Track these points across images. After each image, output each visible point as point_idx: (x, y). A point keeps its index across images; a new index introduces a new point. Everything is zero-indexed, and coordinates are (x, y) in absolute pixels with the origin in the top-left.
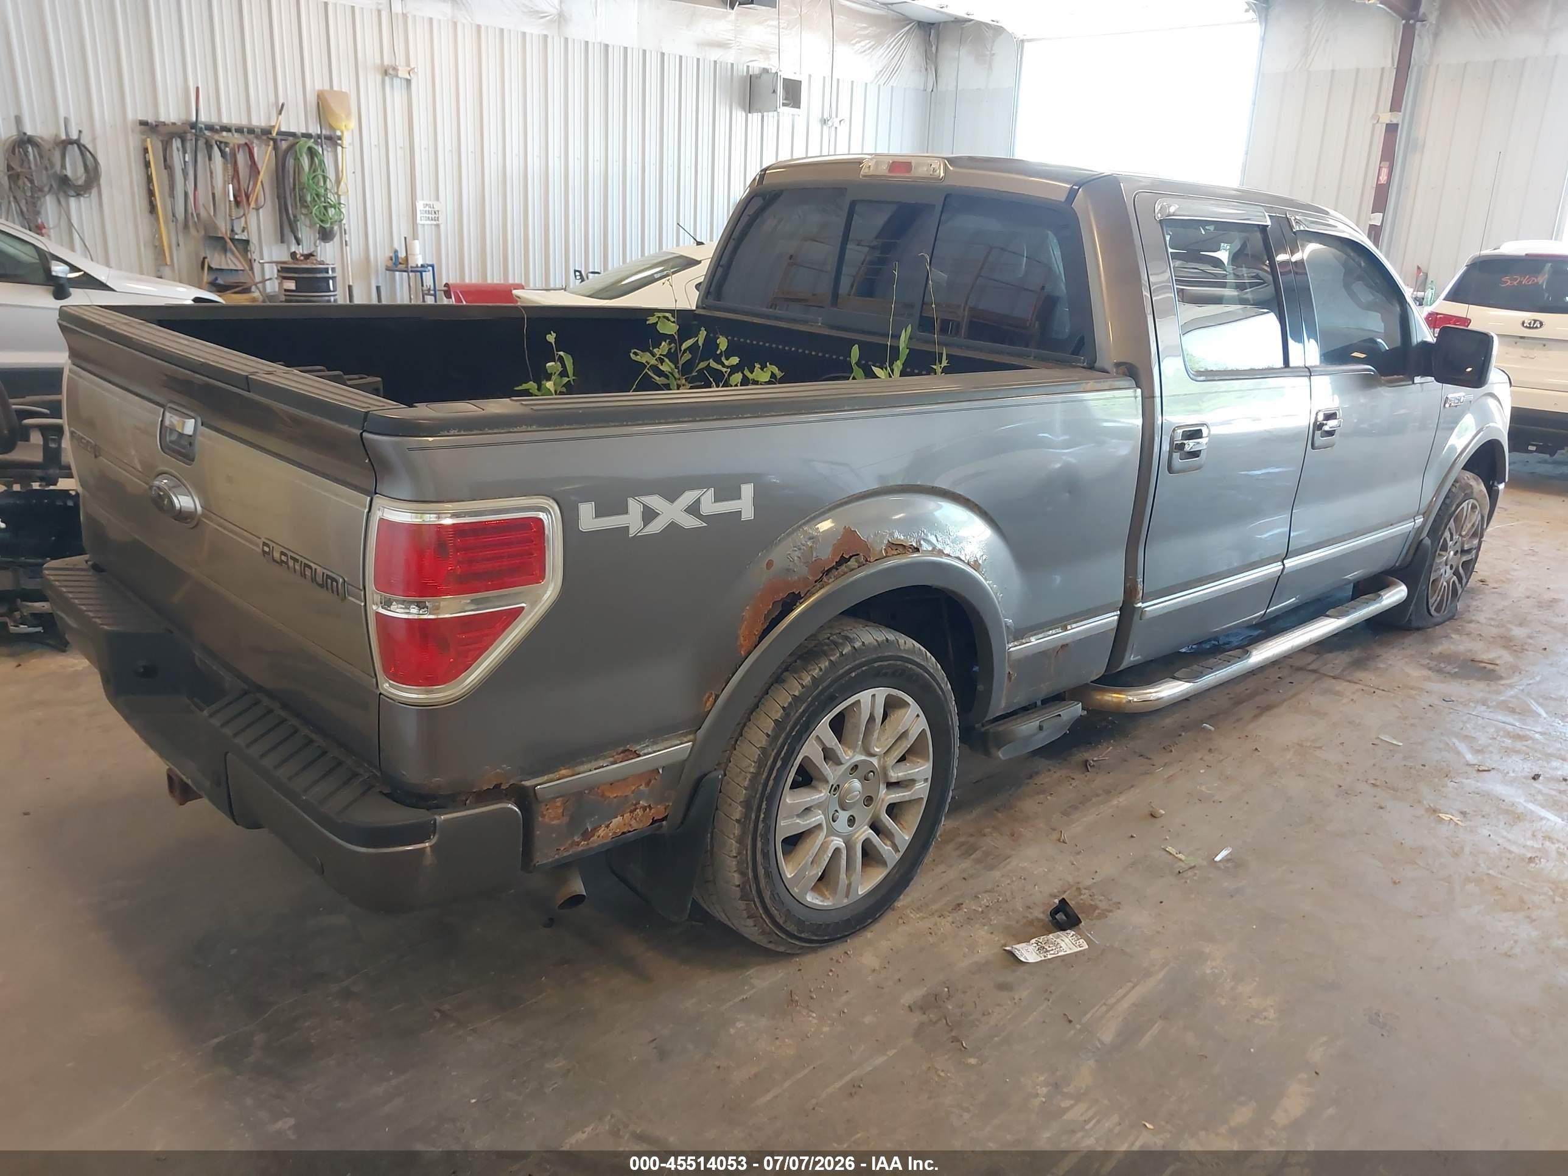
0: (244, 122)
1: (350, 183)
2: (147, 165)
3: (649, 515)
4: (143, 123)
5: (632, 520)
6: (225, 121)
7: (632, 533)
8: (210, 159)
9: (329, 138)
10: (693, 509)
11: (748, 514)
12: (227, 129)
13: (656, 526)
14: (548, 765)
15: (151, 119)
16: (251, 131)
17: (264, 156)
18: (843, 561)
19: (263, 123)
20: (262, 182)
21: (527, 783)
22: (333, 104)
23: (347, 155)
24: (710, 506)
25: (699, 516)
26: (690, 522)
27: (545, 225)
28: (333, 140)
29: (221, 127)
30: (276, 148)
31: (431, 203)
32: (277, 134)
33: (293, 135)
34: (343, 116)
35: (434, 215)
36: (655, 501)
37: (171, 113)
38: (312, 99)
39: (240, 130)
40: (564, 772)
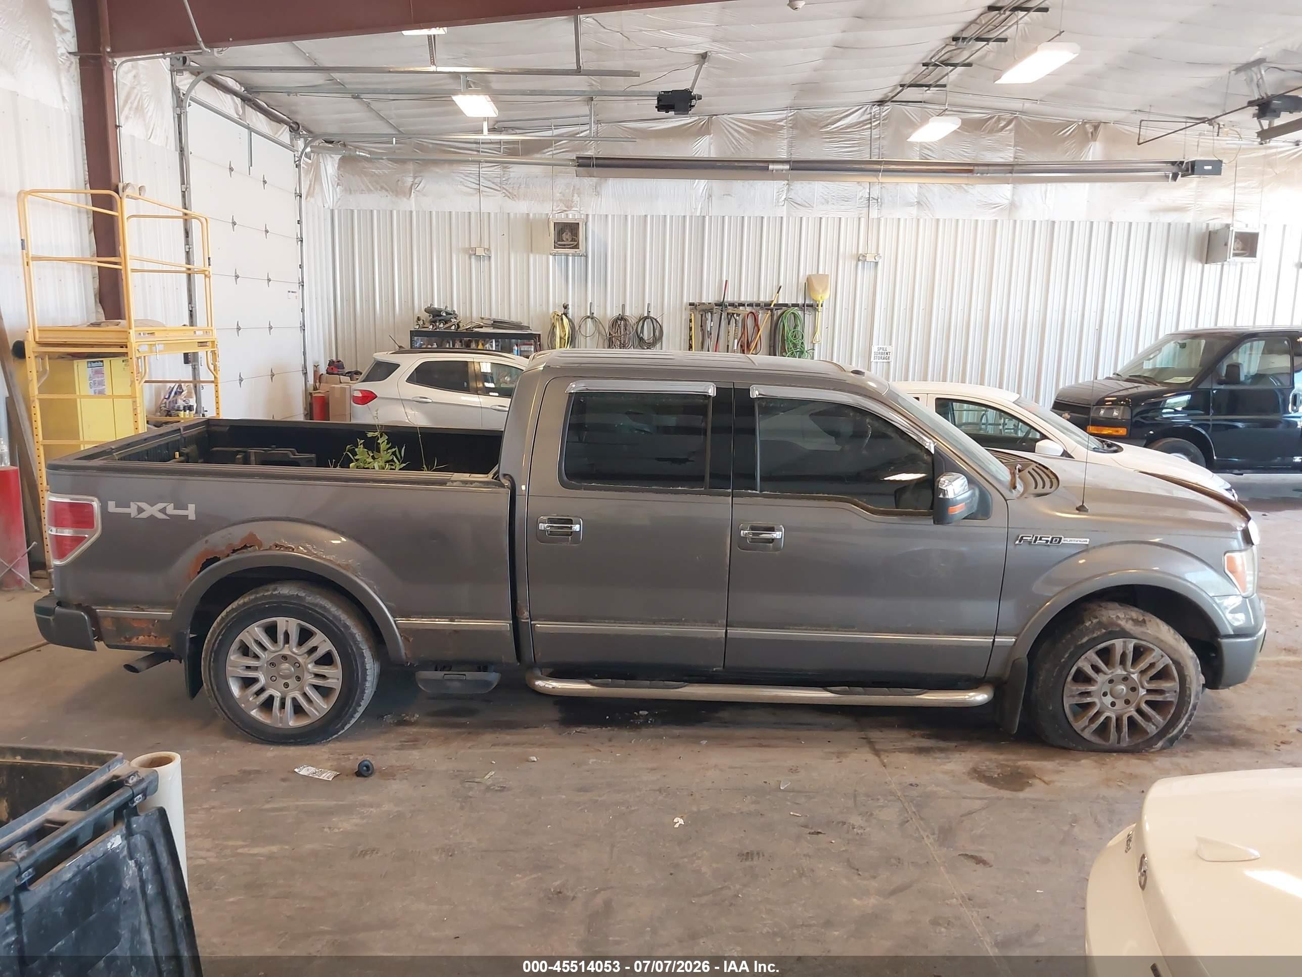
0: (755, 300)
1: (821, 335)
2: (691, 329)
3: (140, 510)
4: (691, 304)
5: (132, 510)
6: (743, 299)
7: (132, 516)
8: (729, 324)
9: (811, 306)
10: (163, 511)
11: (192, 517)
12: (743, 305)
13: (144, 515)
14: (105, 603)
15: (697, 301)
16: (758, 305)
17: (764, 318)
18: (245, 547)
19: (768, 300)
20: (760, 336)
21: (94, 607)
22: (815, 282)
23: (823, 315)
24: (171, 509)
25: (166, 514)
26: (161, 516)
27: (983, 361)
28: (813, 307)
29: (739, 304)
30: (772, 315)
31: (885, 347)
32: (774, 306)
33: (786, 305)
34: (821, 291)
35: (885, 355)
36: (143, 505)
37: (709, 297)
38: (802, 280)
39: (750, 305)
40: (110, 608)
